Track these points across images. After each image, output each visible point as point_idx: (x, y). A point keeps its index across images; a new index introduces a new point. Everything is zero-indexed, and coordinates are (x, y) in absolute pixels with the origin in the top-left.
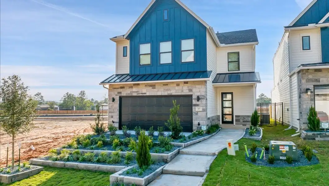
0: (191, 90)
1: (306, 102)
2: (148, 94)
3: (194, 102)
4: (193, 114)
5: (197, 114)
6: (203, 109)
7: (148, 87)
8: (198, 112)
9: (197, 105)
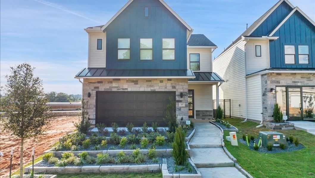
0: (174, 87)
1: (270, 99)
2: (129, 90)
3: (177, 98)
4: (177, 109)
5: (180, 109)
6: (185, 105)
7: (129, 82)
8: (181, 107)
9: (181, 101)
